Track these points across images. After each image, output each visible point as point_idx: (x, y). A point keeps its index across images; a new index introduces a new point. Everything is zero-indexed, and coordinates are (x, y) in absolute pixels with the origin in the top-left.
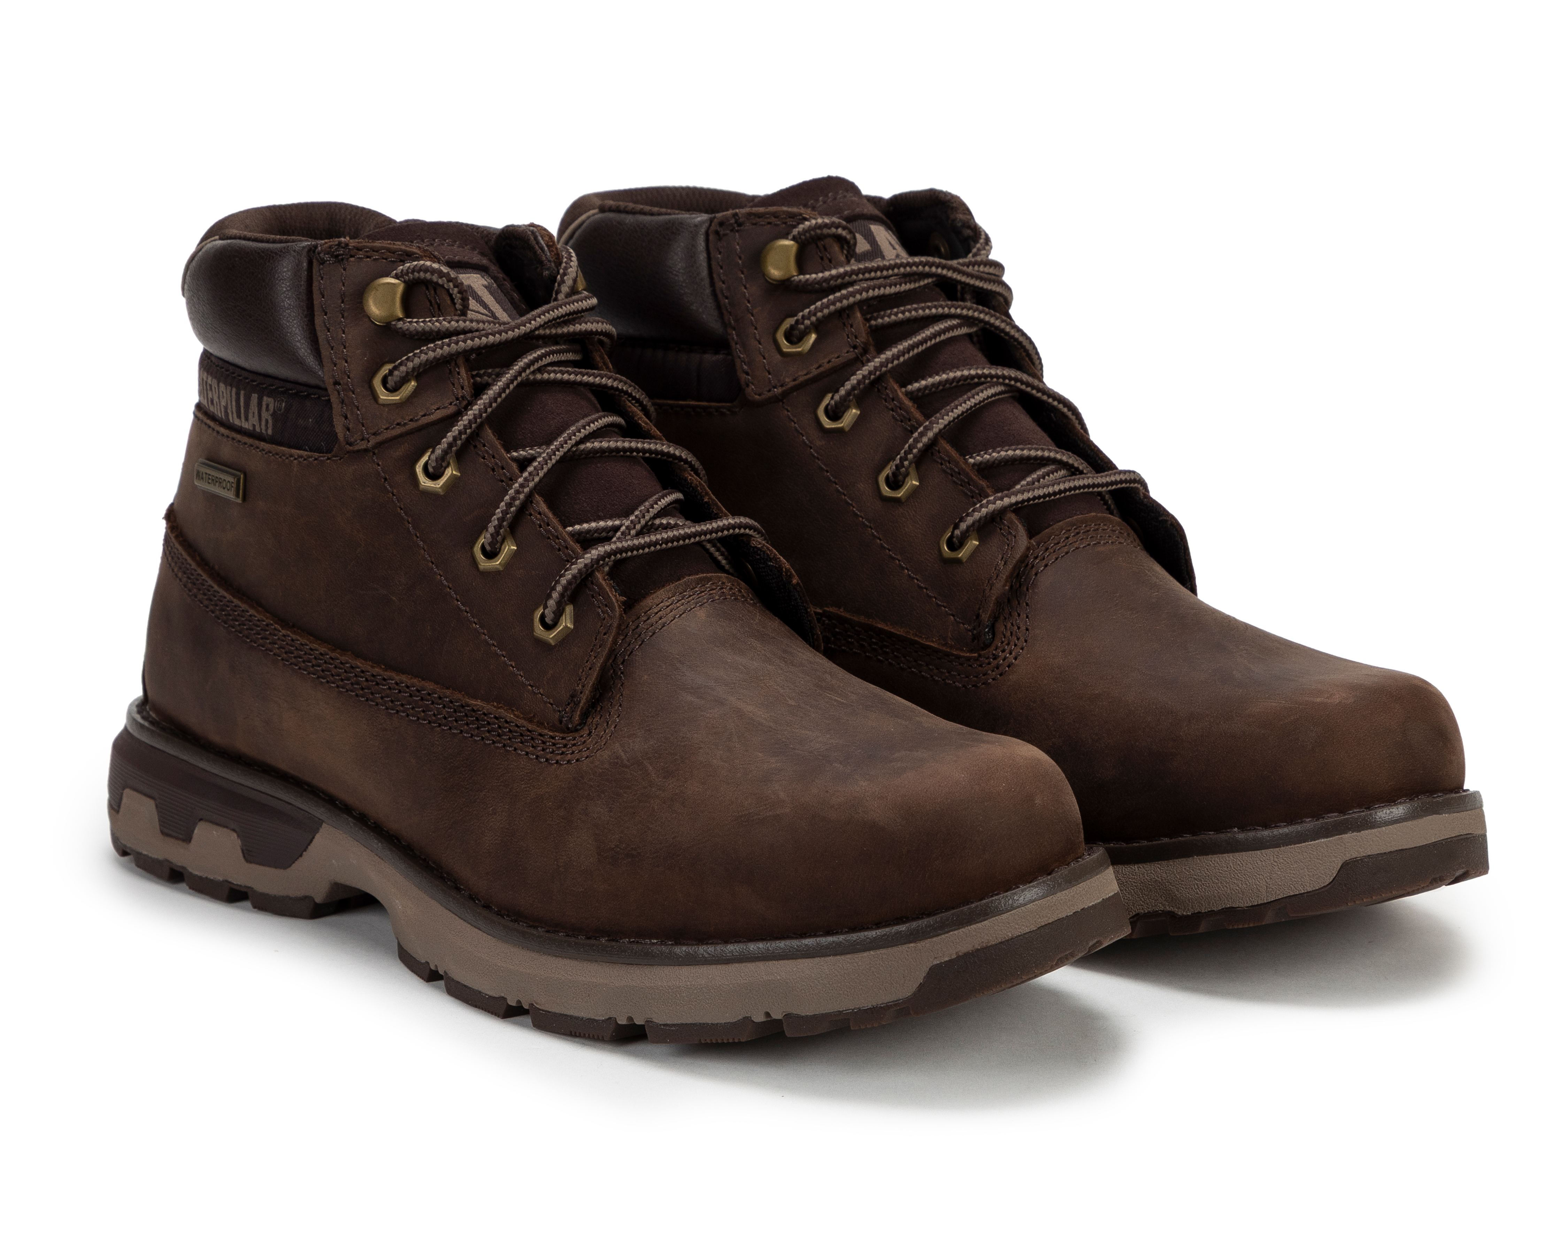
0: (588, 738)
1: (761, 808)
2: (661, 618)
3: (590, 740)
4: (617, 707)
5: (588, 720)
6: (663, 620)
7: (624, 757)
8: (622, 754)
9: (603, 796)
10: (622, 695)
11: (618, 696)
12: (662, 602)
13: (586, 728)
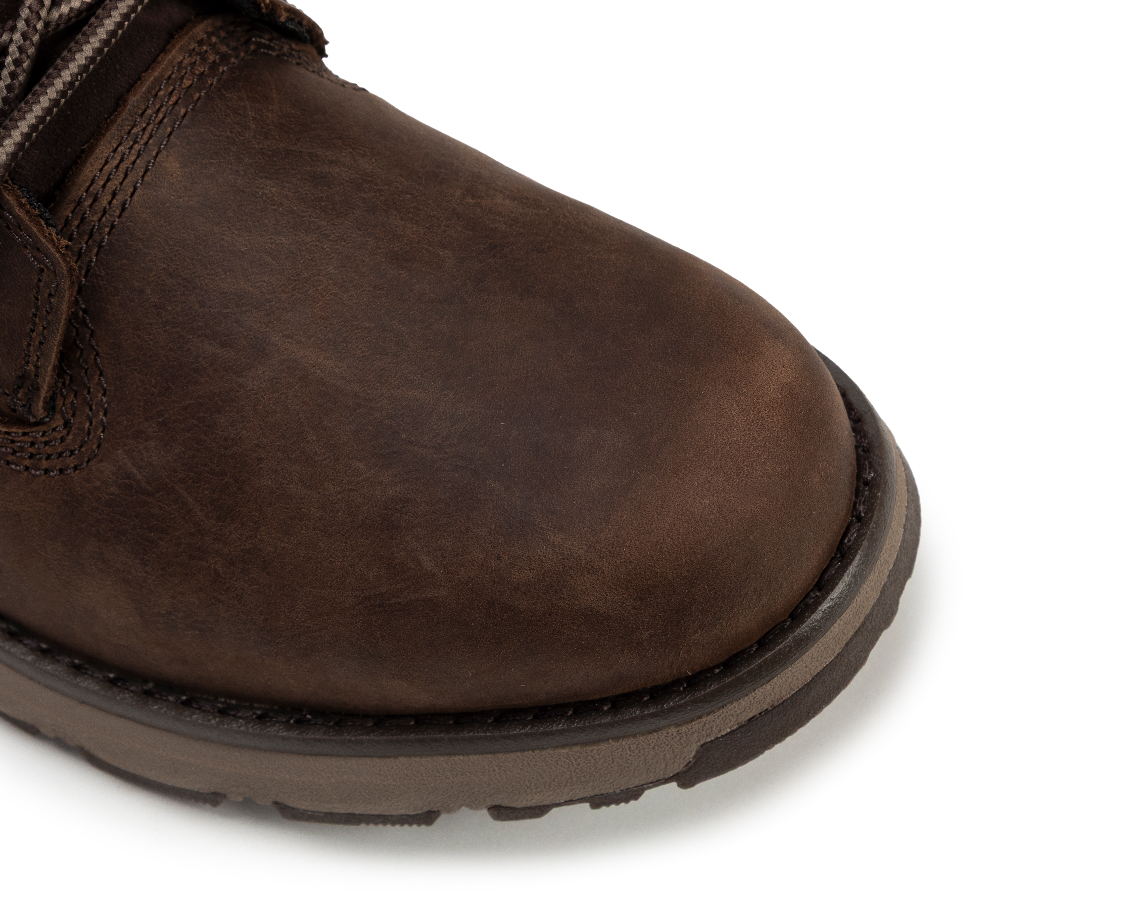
0: (65, 432)
1: (399, 586)
2: (114, 195)
3: (70, 437)
4: (97, 379)
5: (58, 403)
6: (120, 197)
7: (139, 476)
8: (134, 470)
9: (124, 538)
10: (97, 354)
11: (92, 357)
12: (106, 162)
13: (58, 416)
